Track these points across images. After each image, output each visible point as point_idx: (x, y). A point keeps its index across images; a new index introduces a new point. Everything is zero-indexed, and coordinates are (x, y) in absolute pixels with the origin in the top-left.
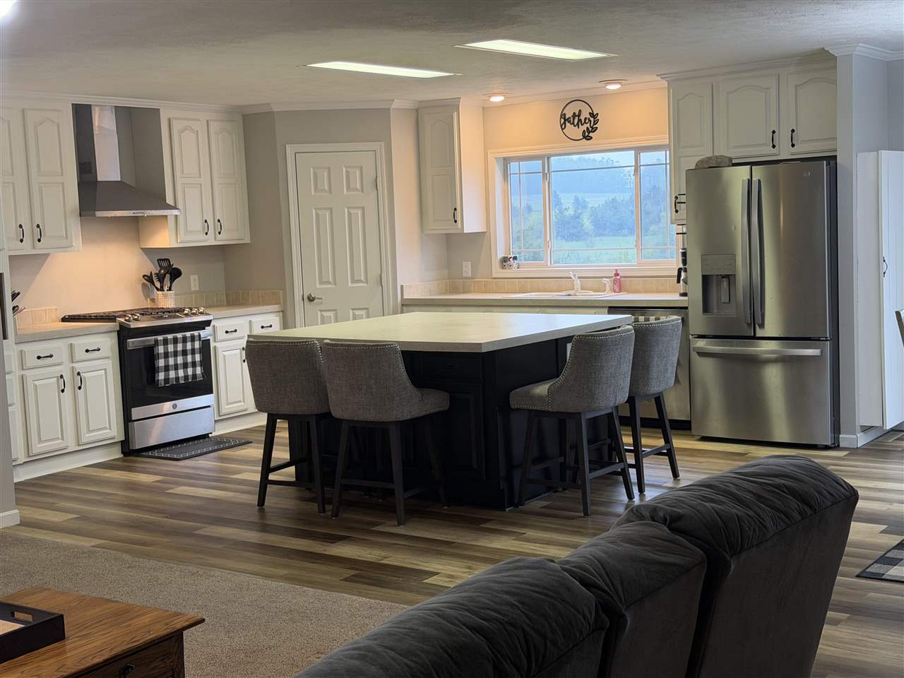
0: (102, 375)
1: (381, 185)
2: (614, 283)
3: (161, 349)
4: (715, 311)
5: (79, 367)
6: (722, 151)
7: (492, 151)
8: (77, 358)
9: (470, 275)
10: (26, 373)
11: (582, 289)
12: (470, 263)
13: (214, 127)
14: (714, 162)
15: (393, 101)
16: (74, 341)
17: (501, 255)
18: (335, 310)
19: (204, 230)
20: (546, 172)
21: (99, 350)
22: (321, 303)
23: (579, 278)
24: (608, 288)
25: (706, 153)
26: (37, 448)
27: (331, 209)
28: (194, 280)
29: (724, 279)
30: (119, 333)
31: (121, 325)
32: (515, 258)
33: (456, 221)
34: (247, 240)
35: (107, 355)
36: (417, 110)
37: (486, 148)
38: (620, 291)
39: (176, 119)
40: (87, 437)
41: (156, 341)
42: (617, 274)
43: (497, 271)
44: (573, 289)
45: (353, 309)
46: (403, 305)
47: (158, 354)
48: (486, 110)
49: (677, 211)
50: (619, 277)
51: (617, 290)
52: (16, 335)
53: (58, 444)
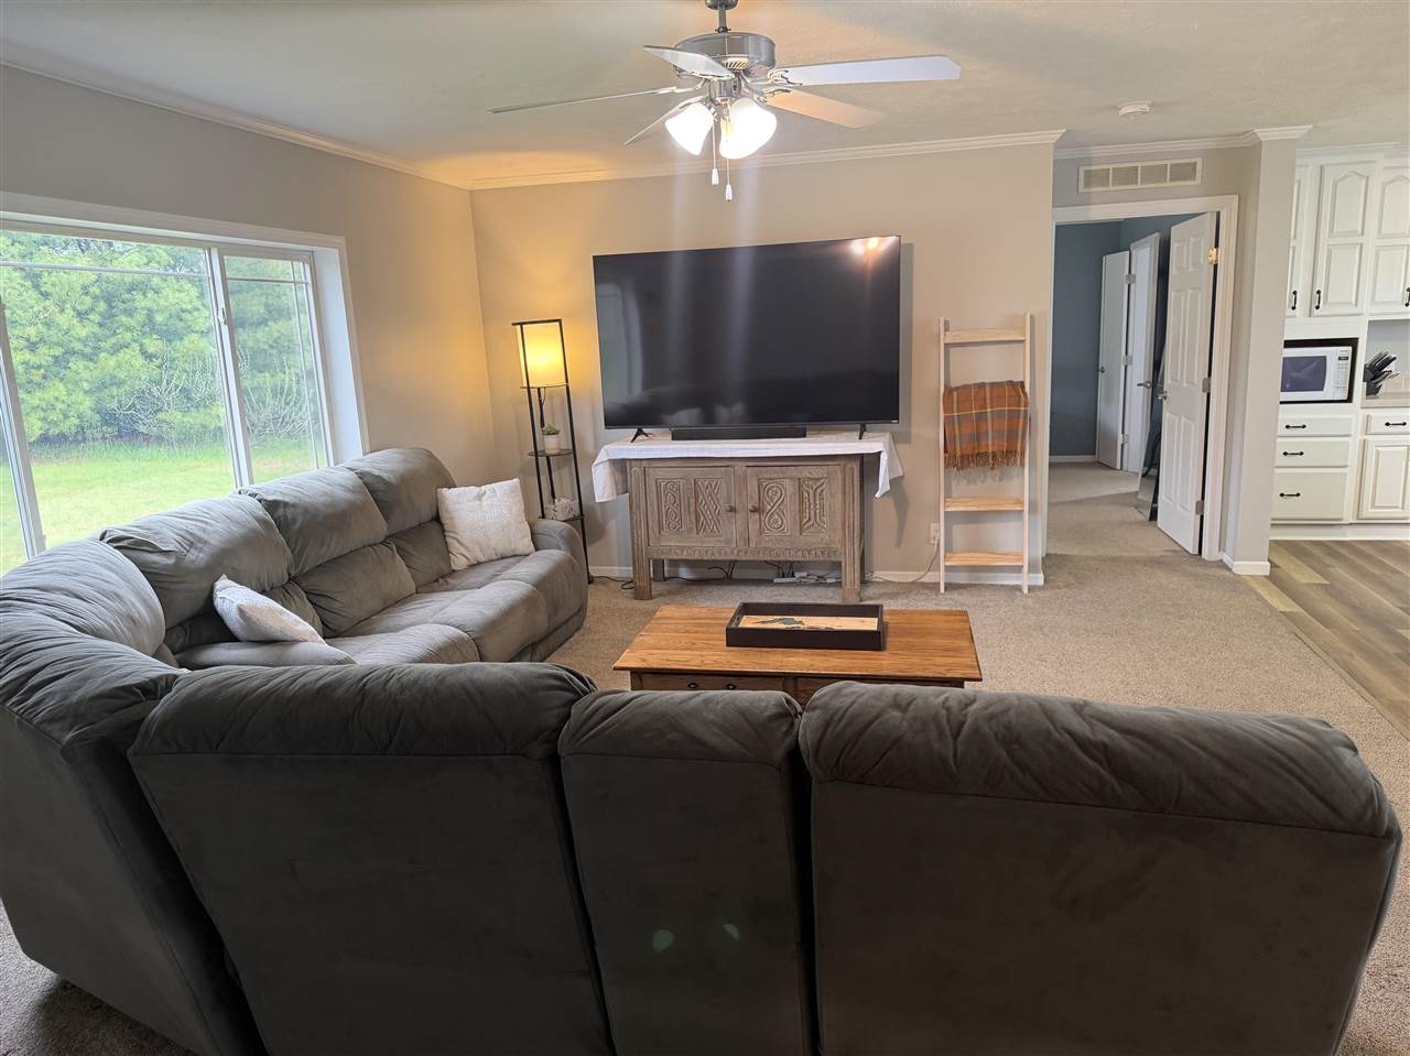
10: (1369, 438)
52: (1363, 399)
53: (1397, 513)
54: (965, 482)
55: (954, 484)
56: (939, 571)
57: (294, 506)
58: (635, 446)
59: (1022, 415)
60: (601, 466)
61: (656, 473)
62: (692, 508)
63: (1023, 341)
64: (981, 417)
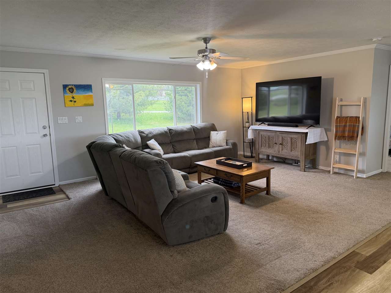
54: (345, 144)
55: (342, 144)
56: (331, 168)
57: (174, 130)
58: (259, 126)
59: (357, 126)
60: (250, 130)
61: (262, 133)
62: (268, 142)
63: (360, 105)
64: (345, 126)
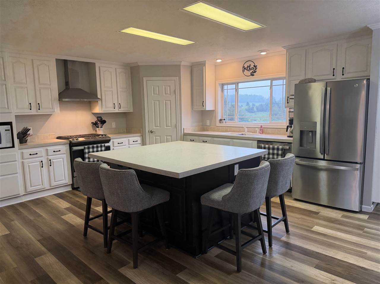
0: (61, 161)
1: (177, 92)
2: (260, 130)
3: (87, 151)
4: (305, 146)
5: (50, 157)
6: (309, 76)
7: (218, 81)
8: (49, 154)
9: (209, 125)
10: (24, 161)
11: (248, 132)
12: (209, 121)
13: (119, 71)
14: (308, 81)
15: (181, 62)
16: (49, 148)
17: (219, 118)
18: (160, 136)
19: (113, 107)
20: (237, 88)
21: (60, 151)
22: (155, 134)
23: (247, 127)
24: (258, 132)
25: (302, 78)
26: (30, 189)
27: (159, 101)
28: (114, 124)
29: (310, 132)
30: (70, 144)
31: (70, 142)
32: (224, 119)
33: (203, 106)
34: (132, 111)
35: (64, 153)
36: (191, 66)
37: (216, 80)
38: (262, 133)
39: (102, 67)
40: (54, 184)
41: (85, 148)
42: (261, 127)
43: (218, 124)
44: (244, 132)
45: (166, 136)
46: (184, 135)
47: (85, 152)
48: (216, 66)
49: (288, 103)
50: (262, 128)
51: (261, 132)
52: (19, 146)
53: (40, 187)
